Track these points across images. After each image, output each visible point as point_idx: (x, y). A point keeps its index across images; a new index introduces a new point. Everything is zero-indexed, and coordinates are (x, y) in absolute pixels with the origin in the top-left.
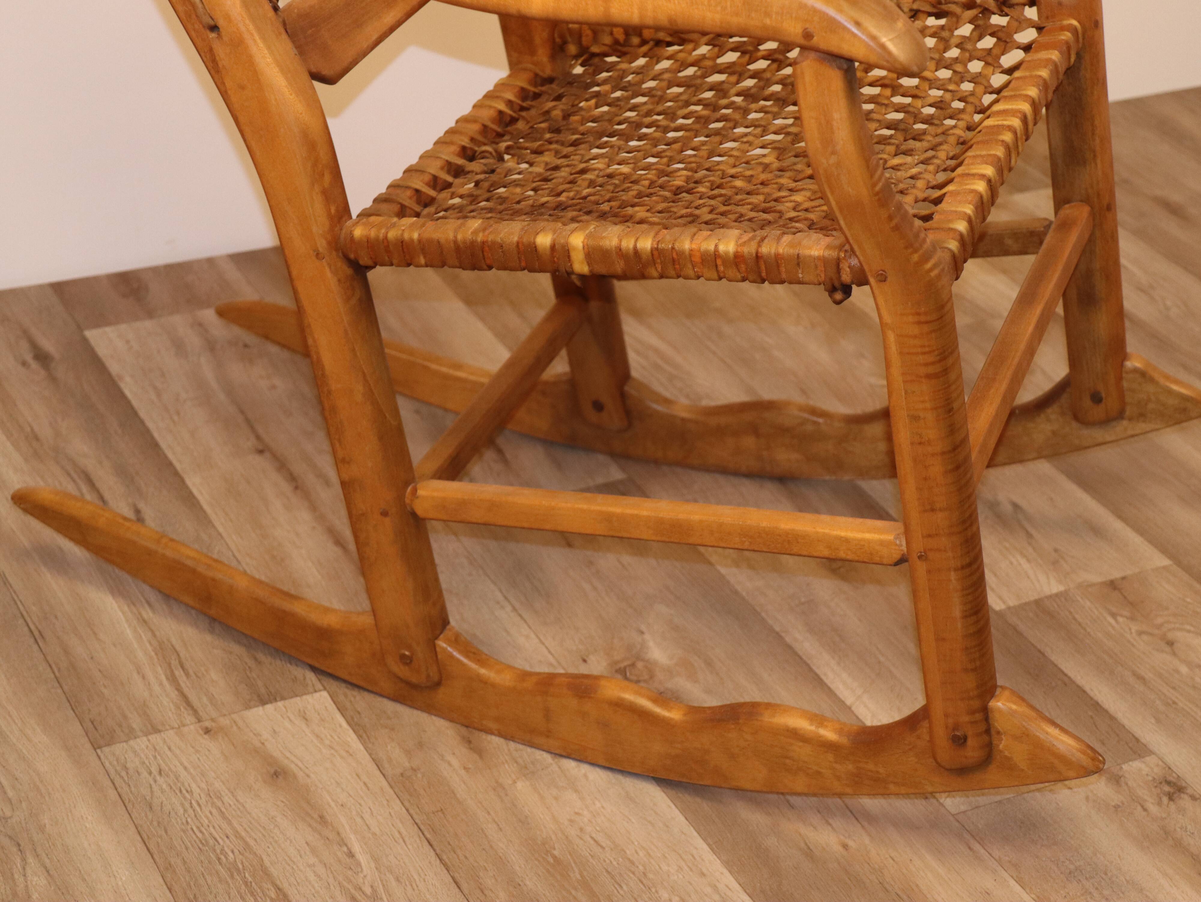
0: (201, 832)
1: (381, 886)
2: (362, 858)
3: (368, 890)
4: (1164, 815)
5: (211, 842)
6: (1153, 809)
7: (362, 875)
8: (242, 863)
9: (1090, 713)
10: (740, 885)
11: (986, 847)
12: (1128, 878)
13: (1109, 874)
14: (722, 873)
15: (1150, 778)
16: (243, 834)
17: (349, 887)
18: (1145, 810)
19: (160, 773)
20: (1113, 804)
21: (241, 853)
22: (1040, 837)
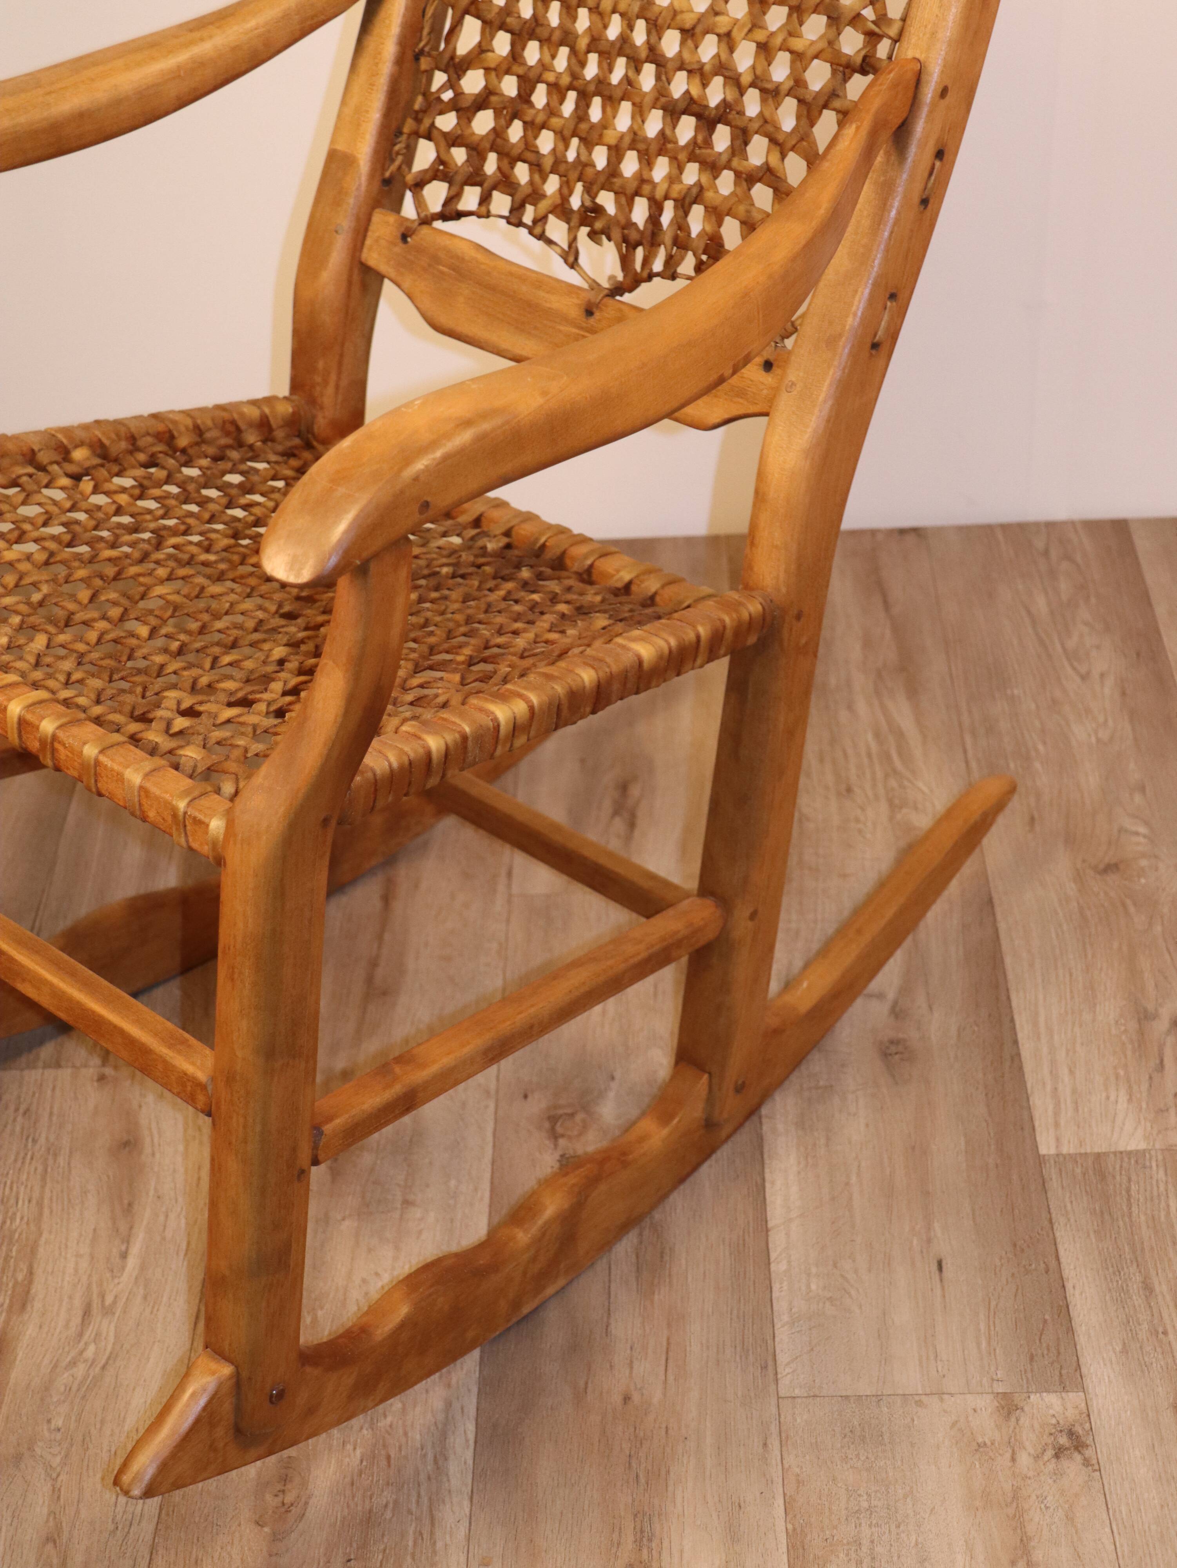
0: (11, 1189)
1: (124, 1300)
2: (132, 1262)
3: (109, 1300)
4: (1031, 1474)
5: (12, 1201)
6: (1024, 1459)
7: (116, 1281)
8: (20, 1234)
9: (1047, 1317)
10: (478, 1410)
11: (784, 1448)
12: (920, 1540)
13: (902, 1528)
14: (469, 1390)
15: (1054, 1421)
16: (46, 1202)
17: (95, 1290)
18: (1013, 1459)
19: (25, 1113)
20: (980, 1440)
21: (28, 1223)
22: (858, 1456)
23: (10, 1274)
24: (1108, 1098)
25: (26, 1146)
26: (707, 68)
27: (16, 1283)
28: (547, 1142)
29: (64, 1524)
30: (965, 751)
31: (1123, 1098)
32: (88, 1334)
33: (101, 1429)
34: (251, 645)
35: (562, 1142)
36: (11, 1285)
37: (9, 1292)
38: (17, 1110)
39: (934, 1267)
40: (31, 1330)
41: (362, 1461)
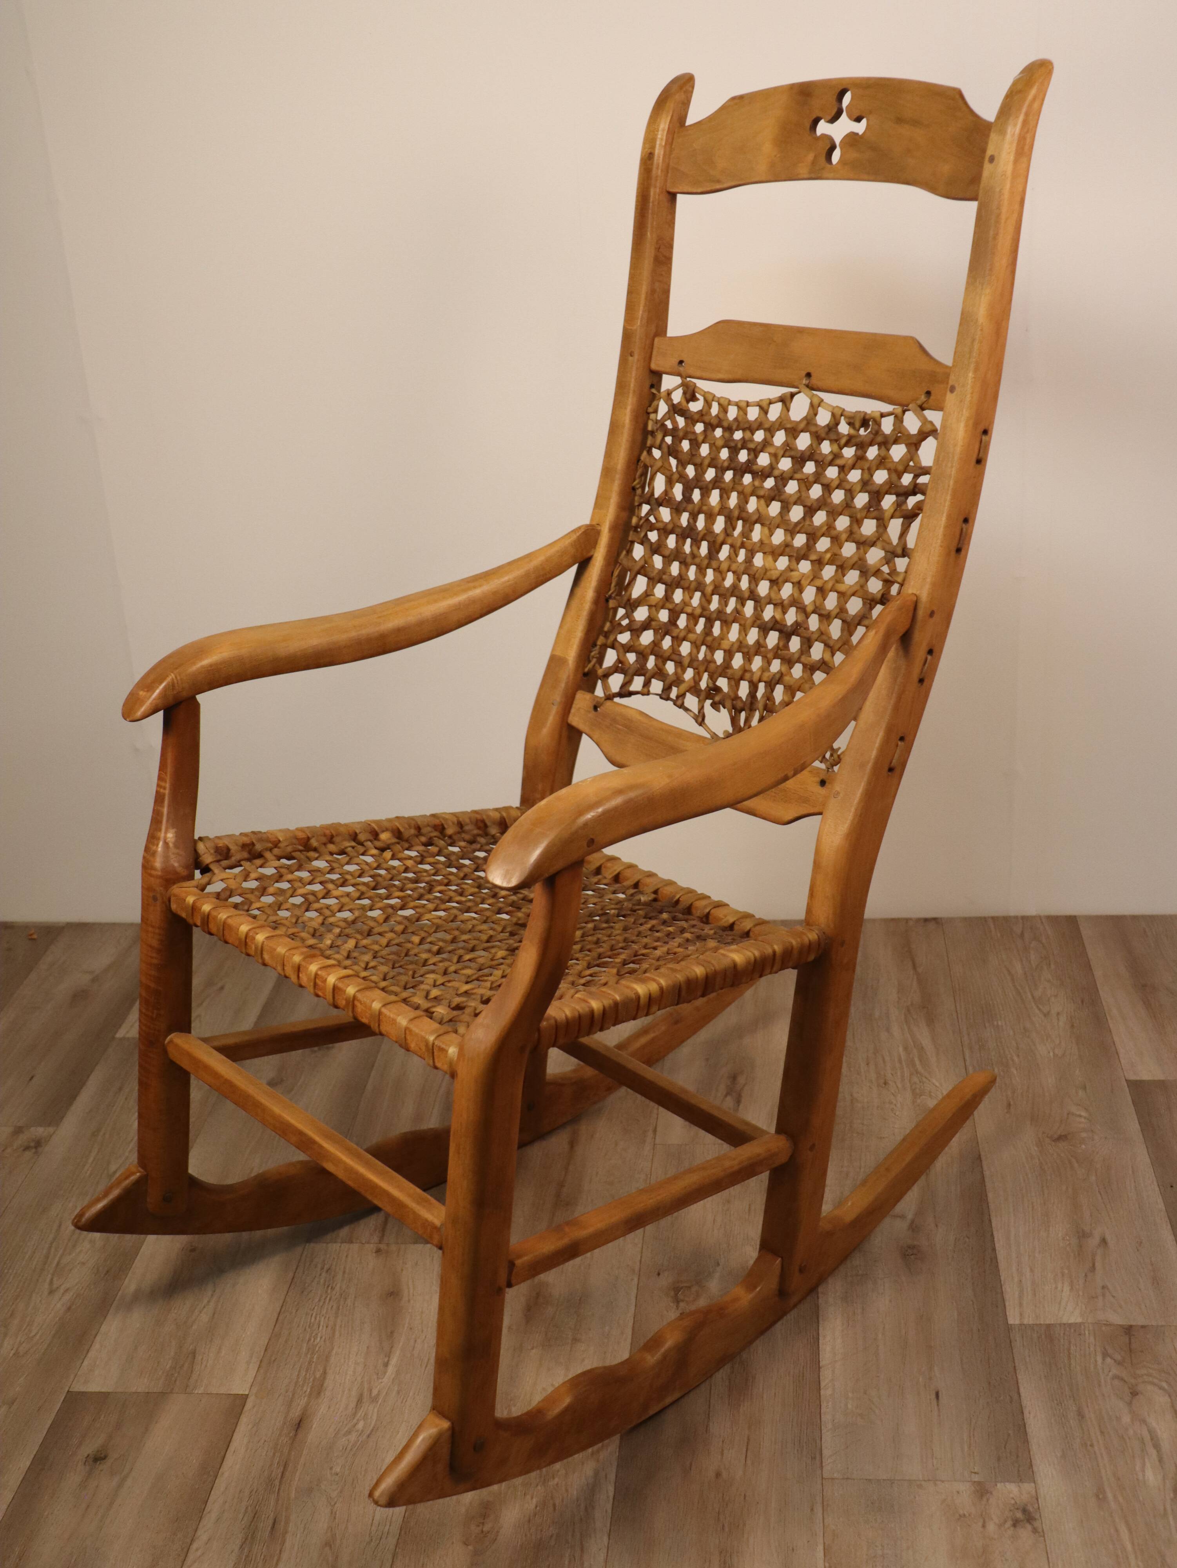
0: (316, 1318)
1: (384, 1393)
2: (391, 1369)
3: (375, 1392)
4: (996, 1536)
5: (316, 1326)
6: (991, 1527)
7: (380, 1381)
8: (320, 1347)
9: (1010, 1432)
10: (616, 1477)
11: (825, 1512)
15: (1013, 1502)
16: (337, 1328)
17: (366, 1386)
18: (984, 1526)
19: (327, 1271)
20: (961, 1512)
21: (325, 1341)
22: (876, 1520)
23: (312, 1372)
24: (1056, 1288)
25: (326, 1292)
26: (786, 602)
27: (315, 1378)
28: (672, 1304)
29: (337, 1535)
30: (965, 1060)
31: (1067, 1288)
32: (360, 1413)
33: (364, 1476)
34: (484, 950)
35: (682, 1304)
36: (311, 1380)
37: (310, 1384)
38: (322, 1269)
39: (934, 1396)
40: (323, 1409)
41: (536, 1507)
